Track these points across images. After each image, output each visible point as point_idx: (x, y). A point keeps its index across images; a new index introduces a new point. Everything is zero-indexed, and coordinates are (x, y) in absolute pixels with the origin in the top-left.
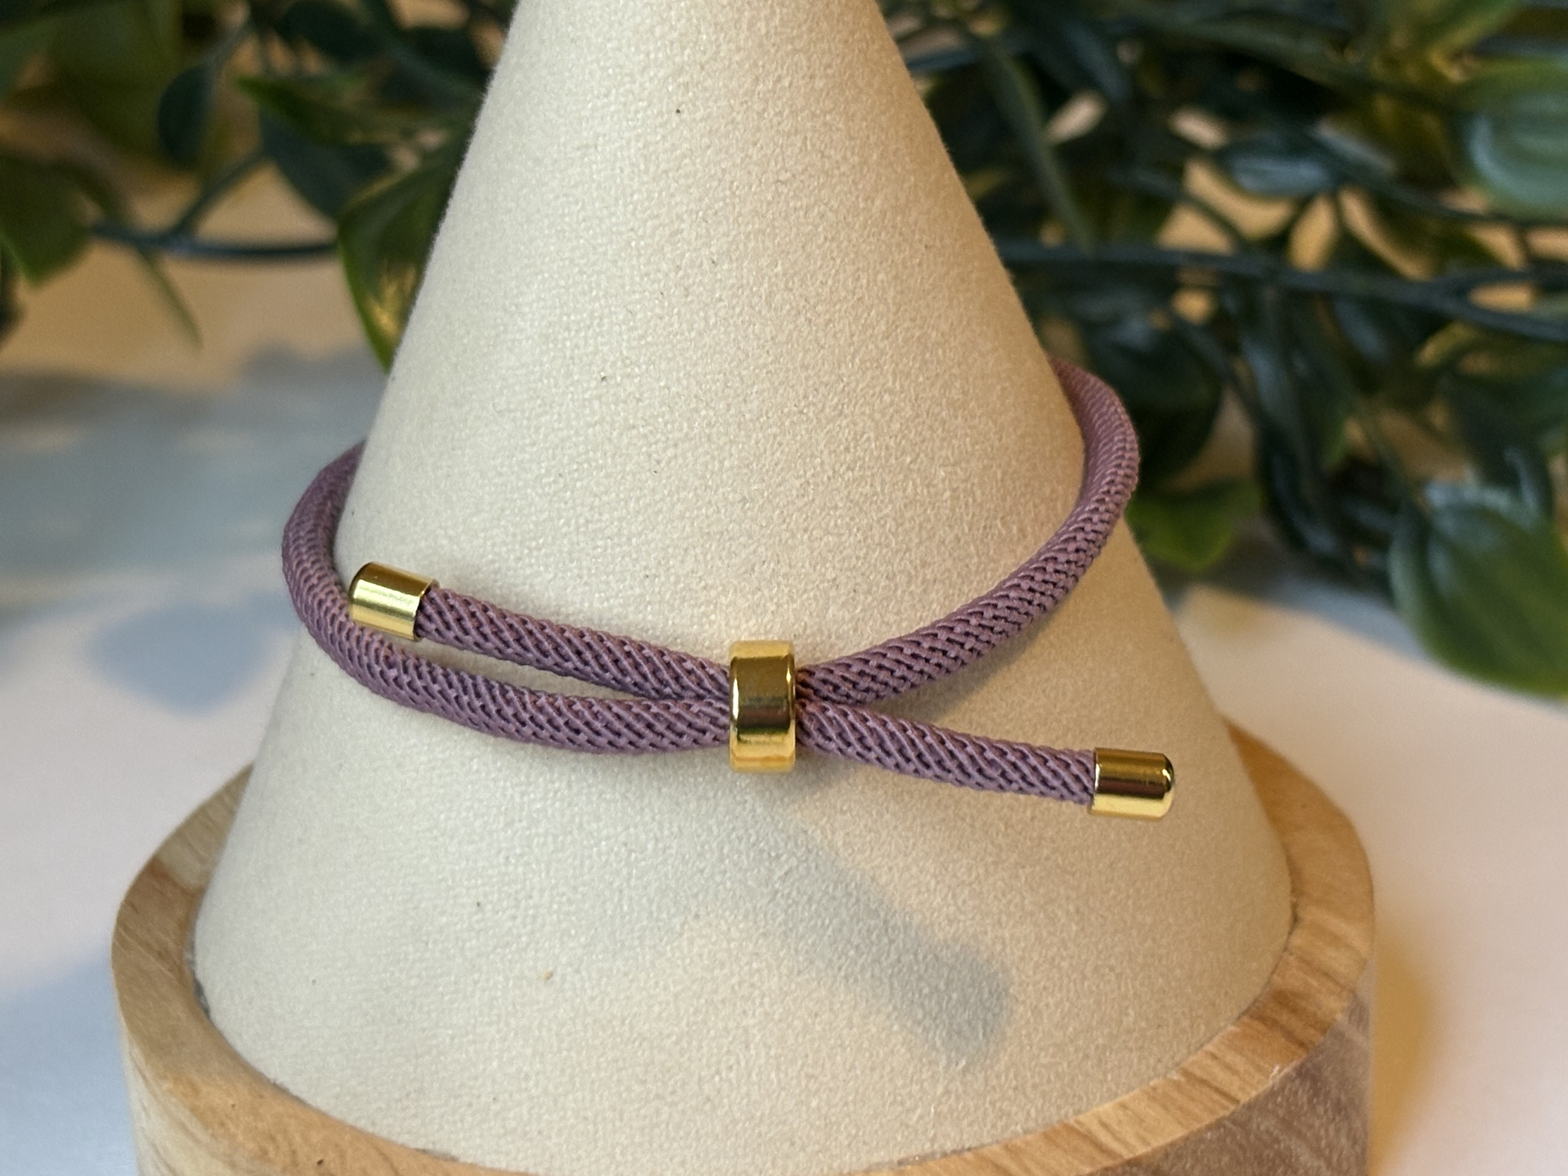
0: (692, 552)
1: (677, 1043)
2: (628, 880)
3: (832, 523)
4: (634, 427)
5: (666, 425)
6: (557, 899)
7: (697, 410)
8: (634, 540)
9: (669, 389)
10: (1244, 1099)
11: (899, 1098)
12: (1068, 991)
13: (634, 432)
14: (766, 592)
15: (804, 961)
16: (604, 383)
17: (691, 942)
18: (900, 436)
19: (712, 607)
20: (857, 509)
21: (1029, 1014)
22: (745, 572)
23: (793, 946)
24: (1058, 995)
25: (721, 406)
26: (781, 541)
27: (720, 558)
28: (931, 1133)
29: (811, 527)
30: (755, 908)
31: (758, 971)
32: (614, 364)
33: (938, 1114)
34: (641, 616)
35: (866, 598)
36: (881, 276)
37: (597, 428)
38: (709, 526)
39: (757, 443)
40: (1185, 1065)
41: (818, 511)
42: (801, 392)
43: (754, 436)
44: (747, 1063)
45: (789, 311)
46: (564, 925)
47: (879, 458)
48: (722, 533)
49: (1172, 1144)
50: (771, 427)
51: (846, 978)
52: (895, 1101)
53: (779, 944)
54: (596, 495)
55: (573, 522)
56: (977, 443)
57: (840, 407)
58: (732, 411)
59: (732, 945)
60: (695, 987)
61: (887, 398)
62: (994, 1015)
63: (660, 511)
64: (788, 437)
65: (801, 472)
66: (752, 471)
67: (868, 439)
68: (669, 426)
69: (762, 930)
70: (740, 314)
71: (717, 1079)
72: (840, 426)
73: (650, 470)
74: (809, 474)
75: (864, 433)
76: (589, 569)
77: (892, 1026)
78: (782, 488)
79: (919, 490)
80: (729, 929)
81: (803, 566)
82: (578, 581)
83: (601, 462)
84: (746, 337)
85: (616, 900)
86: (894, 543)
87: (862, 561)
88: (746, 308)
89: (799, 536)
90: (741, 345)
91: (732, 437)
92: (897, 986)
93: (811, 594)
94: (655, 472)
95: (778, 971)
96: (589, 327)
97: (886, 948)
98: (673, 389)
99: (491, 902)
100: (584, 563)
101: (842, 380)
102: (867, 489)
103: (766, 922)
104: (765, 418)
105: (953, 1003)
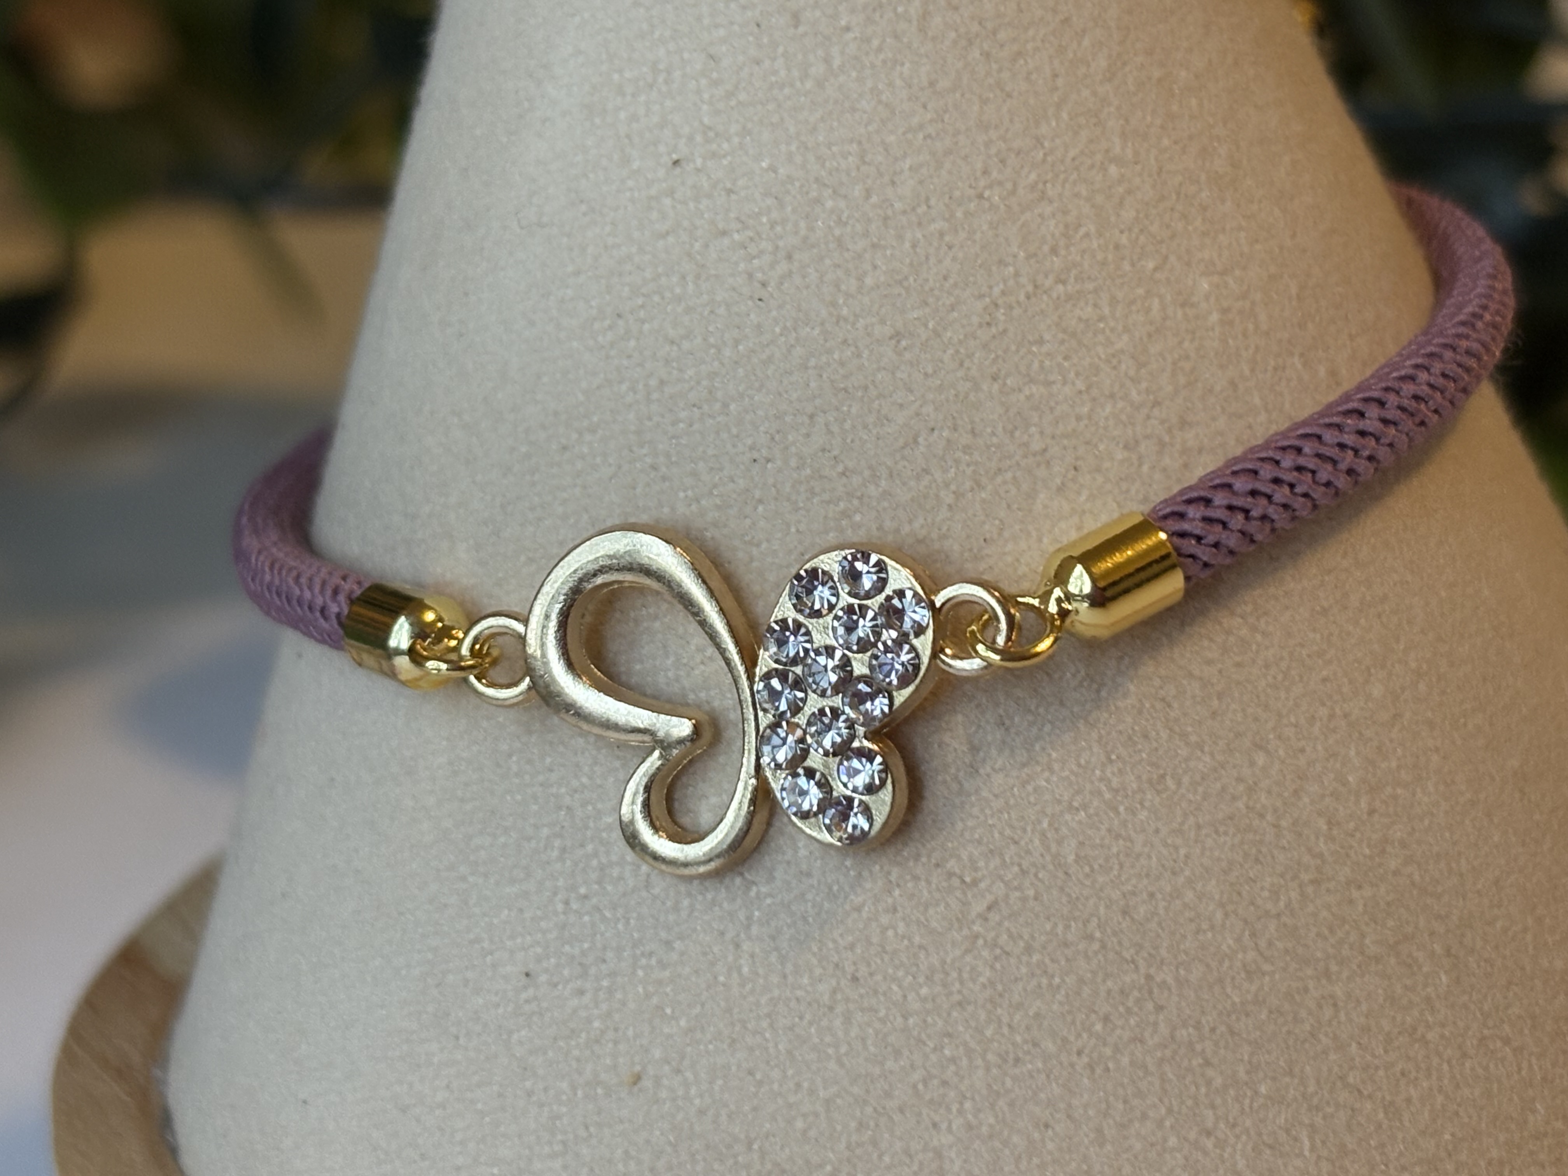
0: (820, 419)
2: (748, 927)
3: (1036, 365)
4: (724, 233)
5: (772, 227)
6: (644, 961)
7: (818, 201)
8: (732, 407)
12: (1439, 1079)
13: (726, 241)
14: (938, 475)
15: (1026, 1042)
16: (678, 170)
17: (848, 1019)
18: (1136, 230)
20: (1074, 343)
21: (1381, 1115)
22: (906, 445)
23: (1005, 1019)
24: (1425, 1084)
25: (857, 193)
26: (957, 395)
27: (865, 427)
29: (1003, 372)
30: (944, 962)
31: (953, 1060)
32: (691, 138)
34: (748, 522)
35: (1094, 479)
37: (671, 239)
38: (846, 377)
39: (914, 246)
41: (1013, 348)
42: (979, 166)
43: (908, 235)
45: (955, 42)
46: (655, 1000)
47: (1104, 263)
48: (866, 388)
50: (933, 220)
51: (1091, 1067)
53: (983, 1016)
54: (672, 342)
55: (641, 385)
56: (1257, 241)
57: (1040, 186)
58: (874, 199)
59: (911, 1021)
60: (855, 1090)
61: (1113, 170)
62: (1324, 1118)
63: (770, 360)
64: (963, 235)
65: (985, 289)
66: (907, 289)
67: (1087, 235)
68: (779, 229)
69: (957, 998)
70: (880, 50)
72: (1041, 216)
73: (751, 298)
74: (996, 291)
75: (1080, 225)
76: (668, 455)
77: (1165, 1140)
78: (955, 314)
79: (1170, 312)
80: (905, 997)
81: (993, 434)
82: (653, 474)
83: (678, 290)
84: (891, 84)
85: (730, 958)
86: (1134, 393)
87: (1086, 422)
88: (888, 40)
89: (985, 387)
90: (884, 98)
91: (875, 240)
92: (1170, 1076)
93: (1009, 475)
94: (760, 300)
95: (984, 1059)
96: (651, 86)
97: (1152, 1018)
98: (781, 171)
99: (546, 971)
100: (661, 446)
101: (1042, 145)
102: (1089, 312)
103: (962, 983)
104: (924, 207)
105: (1261, 1100)
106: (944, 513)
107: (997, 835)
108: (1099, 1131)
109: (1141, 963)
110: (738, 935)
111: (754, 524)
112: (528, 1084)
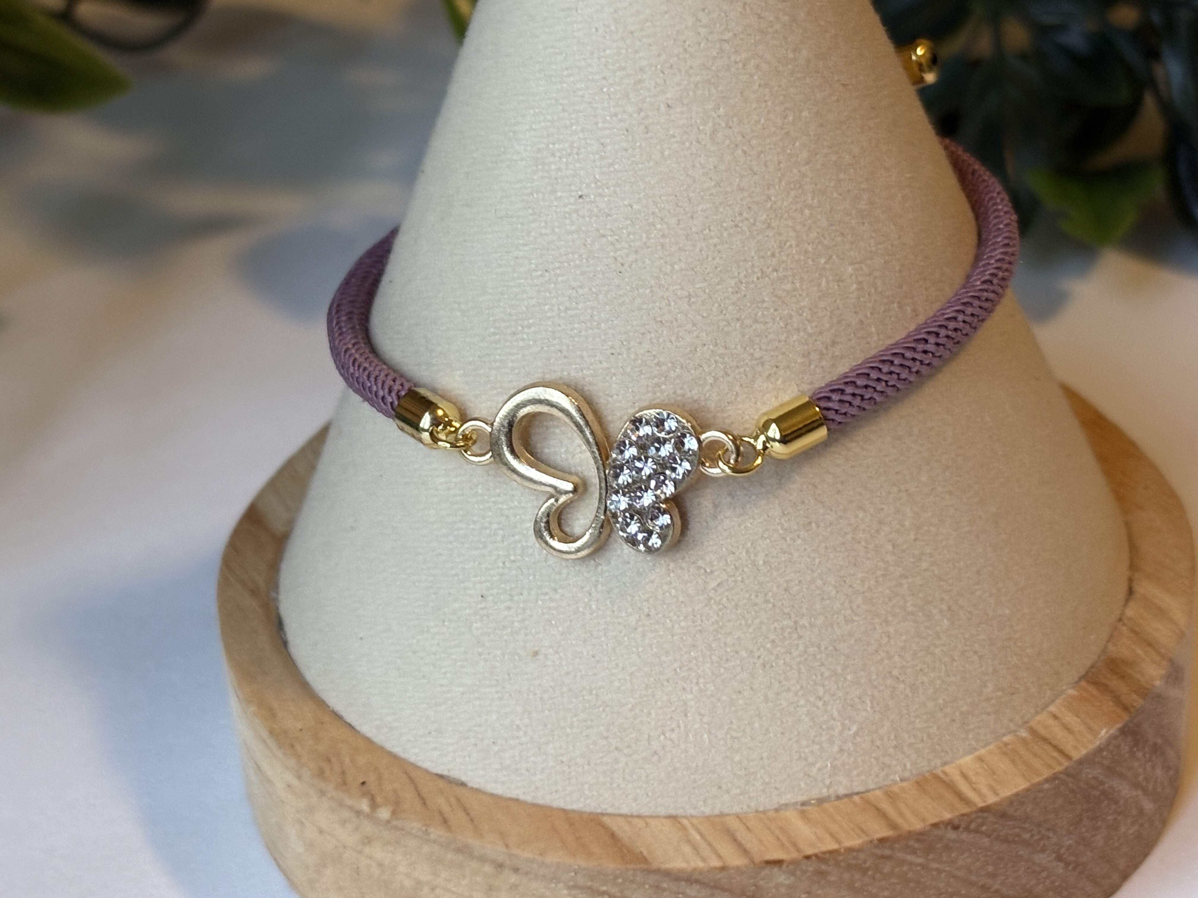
0: (648, 336)
1: (631, 710)
2: (596, 586)
3: (760, 314)
4: (603, 236)
5: (628, 236)
6: (542, 597)
7: (653, 224)
8: (603, 325)
9: (631, 207)
10: (1076, 755)
11: (803, 756)
12: (940, 671)
13: (604, 240)
14: (706, 368)
15: (732, 651)
16: (581, 200)
17: (644, 635)
18: (816, 243)
19: (663, 379)
20: (780, 303)
21: (908, 691)
22: (690, 353)
23: (723, 640)
24: (932, 675)
25: (673, 222)
26: (718, 327)
27: (671, 341)
28: (828, 782)
29: (743, 317)
30: (693, 610)
31: (695, 658)
32: (589, 185)
33: (834, 767)
34: (607, 384)
36: (805, 114)
37: (575, 235)
38: (662, 315)
39: (701, 251)
40: (1032, 723)
41: (749, 304)
42: (737, 210)
43: (698, 245)
44: (685, 727)
45: (729, 146)
47: (798, 261)
48: (672, 322)
49: (1016, 795)
50: (712, 238)
51: (764, 665)
52: (800, 757)
53: (711, 638)
54: (573, 288)
55: (556, 308)
56: (880, 243)
57: (768, 221)
58: (682, 225)
59: (675, 638)
60: (646, 669)
61: (807, 212)
62: (879, 692)
63: (624, 303)
64: (726, 246)
65: (736, 274)
66: (696, 273)
67: (791, 246)
68: (631, 236)
69: (699, 628)
70: (690, 148)
71: (662, 737)
72: (768, 236)
73: (615, 271)
74: (742, 275)
75: (787, 241)
76: (568, 346)
77: (798, 701)
78: (720, 287)
79: (831, 285)
80: (673, 626)
81: (736, 348)
82: (559, 354)
83: (577, 262)
84: (694, 166)
85: (586, 600)
86: (809, 328)
87: (783, 343)
88: (694, 143)
89: (732, 324)
90: (690, 172)
91: (681, 246)
92: (803, 671)
93: (742, 370)
94: (620, 272)
95: (710, 658)
96: (569, 155)
97: (796, 642)
98: (635, 207)
99: (492, 595)
100: (564, 341)
101: (771, 200)
102: (789, 287)
103: (702, 621)
104: (708, 231)
105: (848, 683)
106: (708, 387)
107: (724, 549)
108: (766, 696)
109: (793, 616)
110: (591, 589)
111: (610, 386)
112: (480, 650)
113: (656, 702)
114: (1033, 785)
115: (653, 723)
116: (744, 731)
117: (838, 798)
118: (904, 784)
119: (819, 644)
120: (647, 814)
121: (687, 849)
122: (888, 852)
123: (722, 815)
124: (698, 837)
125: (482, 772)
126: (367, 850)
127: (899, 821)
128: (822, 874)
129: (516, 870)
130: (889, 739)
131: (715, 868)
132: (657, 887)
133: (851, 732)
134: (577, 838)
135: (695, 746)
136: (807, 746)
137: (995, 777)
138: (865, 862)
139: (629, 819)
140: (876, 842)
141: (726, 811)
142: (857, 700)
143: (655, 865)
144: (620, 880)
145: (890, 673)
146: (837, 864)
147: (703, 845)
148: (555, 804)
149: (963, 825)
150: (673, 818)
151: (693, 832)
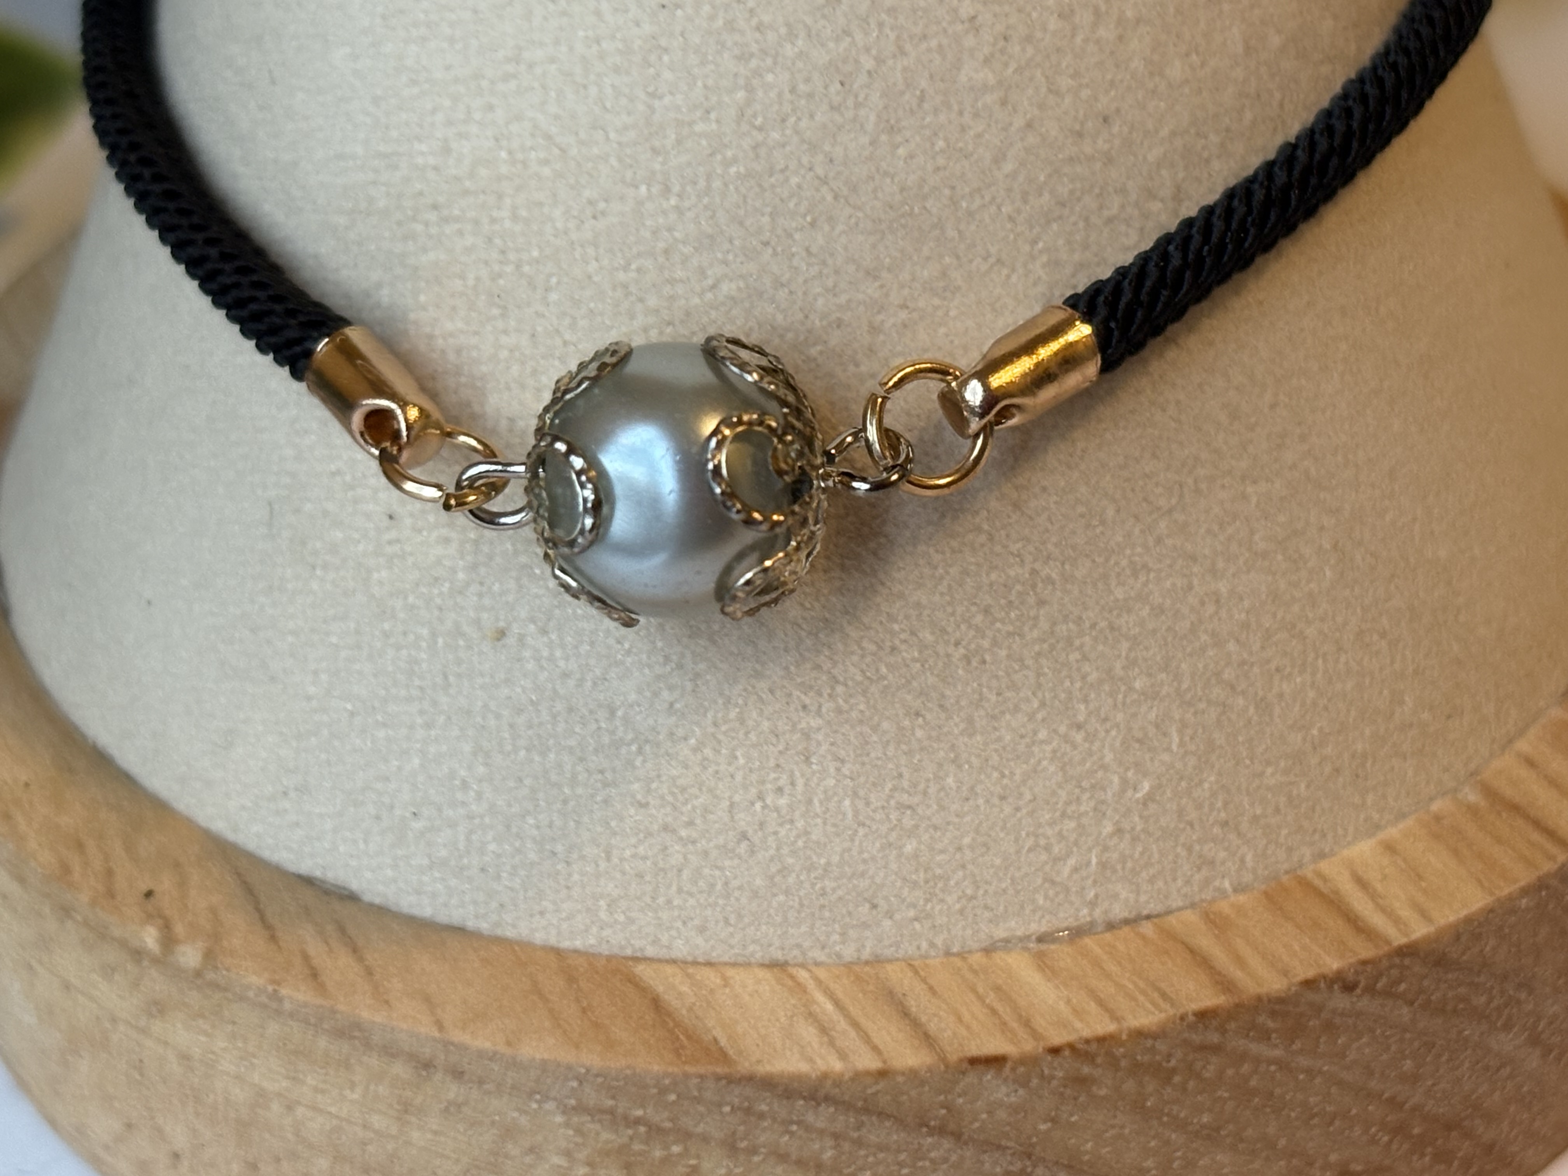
1: (696, 750)
11: (1042, 842)
28: (1090, 894)
33: (1103, 865)
40: (1486, 775)
44: (806, 784)
52: (1037, 845)
71: (758, 806)
113: (747, 733)
114: (1498, 900)
115: (739, 777)
116: (925, 793)
117: (1111, 926)
118: (1242, 898)
119: (1080, 618)
120: (726, 959)
121: (808, 1033)
122: (1214, 1038)
123: (877, 961)
124: (829, 1007)
125: (389, 873)
126: (157, 1027)
127: (1238, 974)
128: (1082, 1082)
129: (458, 1074)
130: (1212, 806)
131: (868, 1073)
132: (748, 1111)
133: (1139, 795)
134: (584, 1011)
135: (825, 823)
136: (1052, 823)
137: (1424, 884)
138: (1169, 1056)
139: (691, 970)
140: (1191, 1018)
141: (889, 952)
142: (1152, 731)
143: (744, 1066)
144: (673, 1097)
145: (1218, 674)
146: (1113, 1063)
147: (843, 1024)
148: (539, 938)
149: (1362, 984)
150: (777, 966)
151: (820, 997)
